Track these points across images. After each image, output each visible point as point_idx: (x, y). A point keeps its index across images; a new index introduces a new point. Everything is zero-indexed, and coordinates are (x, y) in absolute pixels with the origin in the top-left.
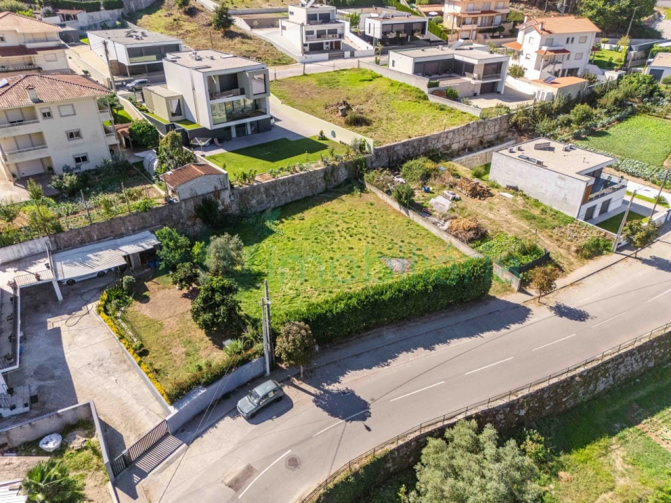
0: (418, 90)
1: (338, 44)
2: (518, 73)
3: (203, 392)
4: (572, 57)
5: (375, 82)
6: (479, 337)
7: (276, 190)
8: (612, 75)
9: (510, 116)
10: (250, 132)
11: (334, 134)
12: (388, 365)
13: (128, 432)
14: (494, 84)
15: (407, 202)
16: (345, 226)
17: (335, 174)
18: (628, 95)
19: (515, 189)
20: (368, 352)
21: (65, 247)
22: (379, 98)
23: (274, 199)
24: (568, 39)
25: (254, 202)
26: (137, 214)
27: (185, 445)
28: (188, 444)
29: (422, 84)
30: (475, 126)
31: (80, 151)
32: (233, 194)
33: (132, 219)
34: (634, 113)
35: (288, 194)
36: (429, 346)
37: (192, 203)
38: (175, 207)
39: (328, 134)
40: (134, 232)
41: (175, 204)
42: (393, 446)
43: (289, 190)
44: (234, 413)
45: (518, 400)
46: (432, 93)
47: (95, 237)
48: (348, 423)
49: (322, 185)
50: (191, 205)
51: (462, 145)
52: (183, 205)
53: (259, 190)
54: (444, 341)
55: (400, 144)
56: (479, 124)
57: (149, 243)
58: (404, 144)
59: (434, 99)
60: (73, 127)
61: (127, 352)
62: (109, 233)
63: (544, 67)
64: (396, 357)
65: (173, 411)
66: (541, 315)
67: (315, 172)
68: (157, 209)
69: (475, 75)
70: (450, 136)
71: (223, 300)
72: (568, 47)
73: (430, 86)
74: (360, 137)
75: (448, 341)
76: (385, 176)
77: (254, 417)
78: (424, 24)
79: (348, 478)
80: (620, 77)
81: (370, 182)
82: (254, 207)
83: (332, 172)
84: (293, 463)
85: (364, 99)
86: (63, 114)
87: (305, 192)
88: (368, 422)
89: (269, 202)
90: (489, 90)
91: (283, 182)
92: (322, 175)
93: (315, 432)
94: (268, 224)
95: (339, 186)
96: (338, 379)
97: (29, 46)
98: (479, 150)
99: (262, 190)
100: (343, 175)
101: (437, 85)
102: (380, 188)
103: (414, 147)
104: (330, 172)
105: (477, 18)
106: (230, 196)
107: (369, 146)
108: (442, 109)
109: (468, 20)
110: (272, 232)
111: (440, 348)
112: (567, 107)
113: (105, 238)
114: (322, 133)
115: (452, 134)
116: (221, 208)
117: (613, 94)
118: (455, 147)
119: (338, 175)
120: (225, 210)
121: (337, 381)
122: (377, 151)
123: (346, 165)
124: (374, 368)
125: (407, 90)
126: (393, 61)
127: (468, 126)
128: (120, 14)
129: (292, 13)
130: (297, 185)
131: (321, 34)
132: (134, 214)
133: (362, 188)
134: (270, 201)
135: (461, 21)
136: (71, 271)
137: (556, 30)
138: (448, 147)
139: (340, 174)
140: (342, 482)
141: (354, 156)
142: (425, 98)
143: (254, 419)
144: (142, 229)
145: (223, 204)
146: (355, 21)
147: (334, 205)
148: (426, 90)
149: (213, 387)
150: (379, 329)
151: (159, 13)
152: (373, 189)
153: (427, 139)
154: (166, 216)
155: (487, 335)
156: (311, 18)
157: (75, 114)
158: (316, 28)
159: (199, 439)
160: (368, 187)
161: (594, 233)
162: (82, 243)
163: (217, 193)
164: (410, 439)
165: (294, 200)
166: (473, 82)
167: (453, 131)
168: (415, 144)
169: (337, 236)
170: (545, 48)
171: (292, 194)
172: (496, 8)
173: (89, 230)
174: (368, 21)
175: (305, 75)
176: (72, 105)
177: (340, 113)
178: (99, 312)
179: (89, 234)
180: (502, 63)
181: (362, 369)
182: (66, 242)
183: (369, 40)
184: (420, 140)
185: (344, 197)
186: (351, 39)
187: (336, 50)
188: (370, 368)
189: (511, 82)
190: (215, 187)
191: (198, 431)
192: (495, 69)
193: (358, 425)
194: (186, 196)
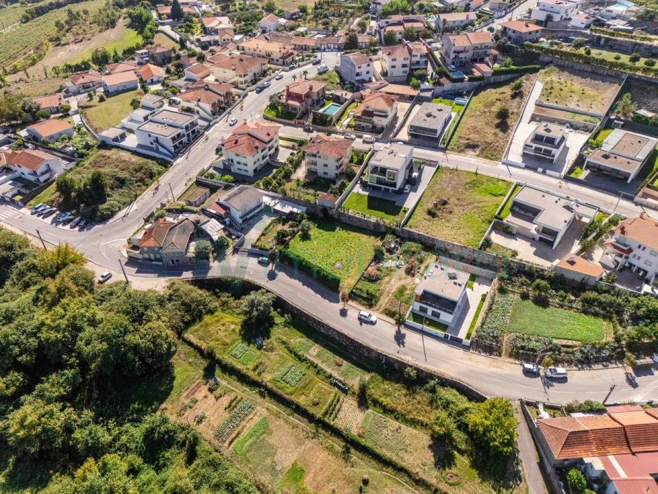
3: (257, 249)
4: (642, 260)
12: (291, 279)
13: (244, 246)
16: (353, 245)
20: (294, 274)
24: (640, 246)
25: (343, 218)
28: (247, 256)
31: (326, 171)
41: (317, 205)
43: (358, 222)
46: (494, 222)
49: (372, 228)
50: (321, 207)
52: (319, 206)
54: (308, 287)
57: (299, 211)
60: (326, 163)
61: (262, 232)
64: (295, 279)
77: (259, 262)
79: (253, 283)
86: (324, 159)
92: (373, 224)
93: (262, 274)
94: (338, 227)
96: (280, 272)
97: (375, 113)
100: (383, 229)
104: (377, 225)
106: (335, 212)
107: (401, 225)
110: (335, 231)
111: (305, 287)
122: (403, 229)
124: (288, 277)
131: (537, 150)
134: (350, 222)
136: (278, 207)
138: (448, 250)
141: (392, 225)
142: (490, 222)
145: (332, 213)
154: (313, 206)
155: (318, 295)
156: (539, 138)
157: (327, 160)
158: (535, 145)
162: (289, 201)
165: (359, 226)
169: (344, 246)
175: (476, 174)
176: (328, 157)
178: (271, 220)
179: (292, 201)
180: (558, 232)
182: (286, 199)
184: (429, 237)
185: (372, 237)
190: (331, 207)
193: (268, 279)
194: (321, 204)
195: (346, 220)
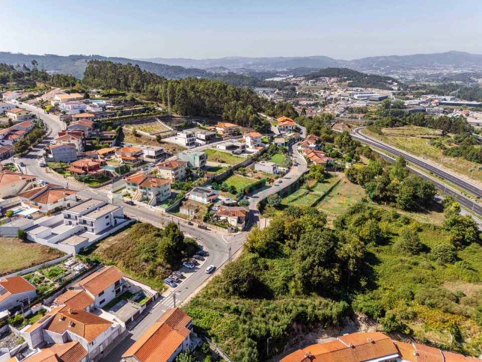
1: (194, 143)
4: (258, 142)
5: (217, 153)
8: (267, 146)
9: (252, 157)
14: (244, 150)
15: (244, 175)
16: (236, 180)
18: (272, 150)
19: (261, 171)
22: (222, 156)
25: (218, 179)
29: (230, 152)
30: (246, 160)
34: (275, 154)
39: (220, 165)
49: (227, 175)
58: (237, 165)
59: (234, 155)
63: (253, 145)
66: (273, 186)
69: (240, 148)
72: (257, 140)
74: (229, 165)
76: (236, 171)
78: (215, 134)
80: (269, 146)
85: (218, 157)
87: (224, 176)
90: (244, 152)
92: (226, 172)
95: (230, 175)
98: (249, 165)
100: (229, 172)
102: (238, 174)
107: (231, 166)
108: (238, 157)
109: (226, 131)
112: (262, 154)
114: (218, 165)
117: (270, 150)
118: (244, 165)
122: (233, 167)
125: (227, 154)
126: (219, 147)
129: (179, 135)
131: (190, 140)
135: (224, 132)
137: (254, 136)
141: (230, 169)
147: (231, 178)
148: (232, 153)
156: (187, 136)
160: (235, 174)
161: (276, 175)
166: (240, 150)
167: (243, 162)
169: (236, 182)
170: (252, 140)
172: (232, 128)
174: (199, 135)
177: (217, 161)
180: (244, 145)
183: (203, 140)
184: (239, 164)
185: (232, 176)
186: (198, 141)
187: (196, 144)
189: (247, 149)
192: (243, 147)
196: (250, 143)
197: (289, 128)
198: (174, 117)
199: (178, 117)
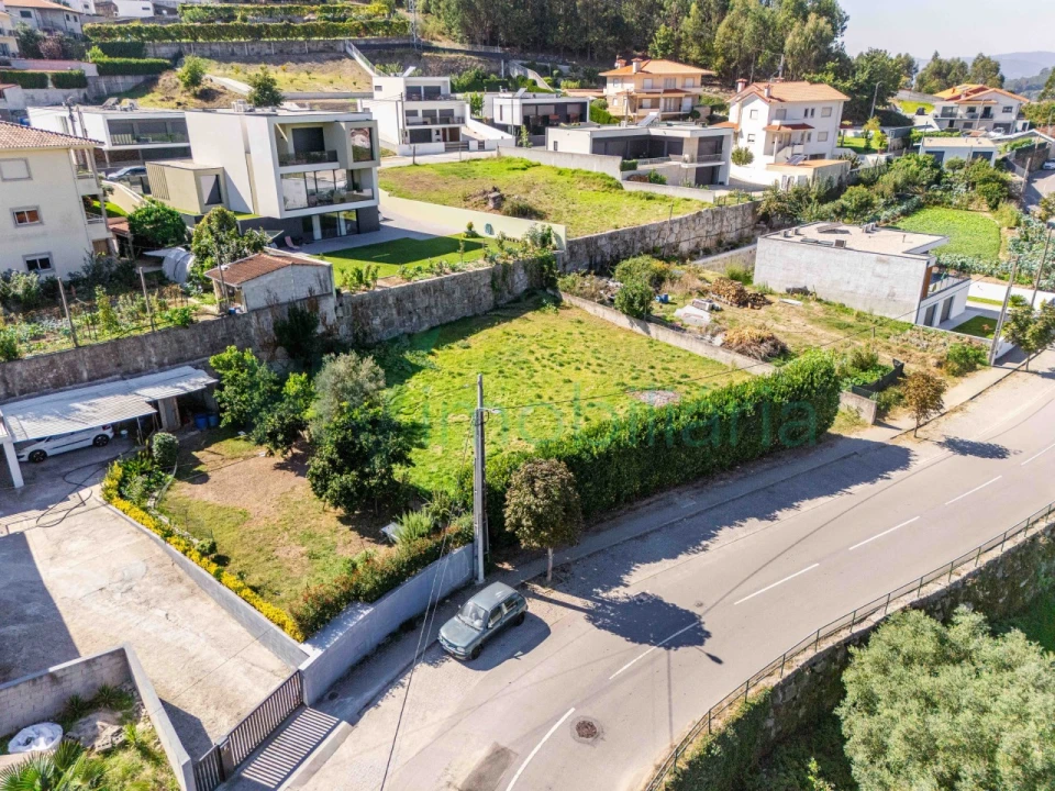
0: (603, 176)
1: (454, 132)
2: (744, 158)
3: (366, 612)
4: (814, 137)
5: (531, 171)
6: (845, 496)
7: (413, 302)
8: (877, 159)
9: (756, 204)
10: (344, 232)
11: (489, 228)
12: (704, 550)
13: (212, 710)
14: (714, 170)
16: (547, 353)
17: (508, 279)
18: (910, 182)
19: (803, 292)
20: (659, 530)
21: (22, 392)
22: (547, 187)
23: (411, 320)
24: (806, 111)
25: (377, 321)
26: (167, 331)
27: (344, 723)
28: (353, 722)
29: (611, 166)
30: (709, 215)
31: (37, 249)
32: (341, 305)
33: (159, 340)
34: (920, 207)
35: (434, 311)
36: (765, 514)
37: (270, 317)
38: (238, 322)
39: (480, 229)
40: (162, 367)
41: (238, 317)
42: (775, 680)
43: (436, 304)
44: (436, 652)
45: (964, 581)
46: (628, 179)
47: (85, 375)
48: (672, 651)
49: (489, 298)
50: (267, 321)
51: (692, 246)
52: (254, 321)
53: (385, 300)
55: (604, 236)
56: (715, 213)
57: (196, 382)
58: (611, 237)
60: (25, 203)
61: (186, 559)
62: (115, 366)
63: (779, 150)
64: (714, 535)
65: (313, 653)
67: (477, 273)
68: (205, 324)
69: (687, 156)
70: (676, 228)
71: (377, 443)
72: (808, 121)
73: (624, 168)
75: (795, 504)
76: (591, 282)
77: (479, 655)
78: (583, 106)
79: (709, 749)
80: (889, 160)
81: (568, 290)
82: (378, 332)
83: (504, 278)
84: (587, 730)
85: (521, 189)
86: (5, 177)
87: (461, 309)
88: (709, 645)
89: (403, 324)
90: (708, 178)
91: (426, 289)
92: (488, 280)
93: (611, 670)
94: (408, 356)
95: (517, 300)
96: (621, 579)
98: (718, 252)
99: (391, 300)
100: (521, 282)
101: (633, 167)
102: (591, 297)
103: (626, 242)
104: (500, 276)
105: (658, 99)
106: (336, 309)
107: (557, 238)
108: (650, 198)
109: (647, 102)
110: (417, 369)
111: (784, 515)
112: (831, 194)
113: (104, 376)
114: (470, 227)
115: (678, 225)
116: (320, 329)
117: (888, 181)
118: (685, 247)
119: (513, 281)
120: (329, 333)
121: (618, 583)
122: (572, 245)
123: (526, 265)
124: (680, 556)
125: (587, 177)
126: (555, 143)
127: (699, 214)
128: (82, 96)
129: (379, 88)
130: (448, 295)
132: (161, 332)
133: (557, 302)
134: (404, 322)
135: (636, 104)
137: (789, 98)
138: (675, 247)
139: (517, 280)
140: (700, 757)
141: (535, 252)
142: (619, 186)
143: (479, 661)
144: (177, 362)
145: (324, 323)
146: (476, 107)
147: (516, 325)
148: (618, 175)
149: (387, 602)
150: (664, 495)
151: (150, 96)
152: (577, 301)
153: (643, 230)
154: (223, 339)
155: (856, 489)
156: (412, 93)
157: (30, 178)
158: (421, 106)
159: (372, 709)
160: (567, 299)
162: (58, 385)
163: (313, 301)
164: (800, 664)
165: (444, 322)
166: (685, 166)
167: (680, 221)
168: (627, 238)
169: (537, 366)
170: (776, 123)
171: (440, 312)
172: (684, 87)
173: (72, 358)
175: (415, 165)
176: (26, 161)
177: (491, 205)
178: (109, 499)
179: (72, 367)
180: (722, 137)
181: (659, 560)
182: (26, 380)
183: (503, 127)
184: (633, 232)
185: (529, 315)
187: (453, 139)
188: (674, 556)
189: (736, 172)
190: (310, 291)
191: (368, 695)
192: (714, 147)
194: (260, 302)
195: (387, 324)
196: (761, 138)
197: (1000, 117)
198: (437, 49)
199: (451, 51)
